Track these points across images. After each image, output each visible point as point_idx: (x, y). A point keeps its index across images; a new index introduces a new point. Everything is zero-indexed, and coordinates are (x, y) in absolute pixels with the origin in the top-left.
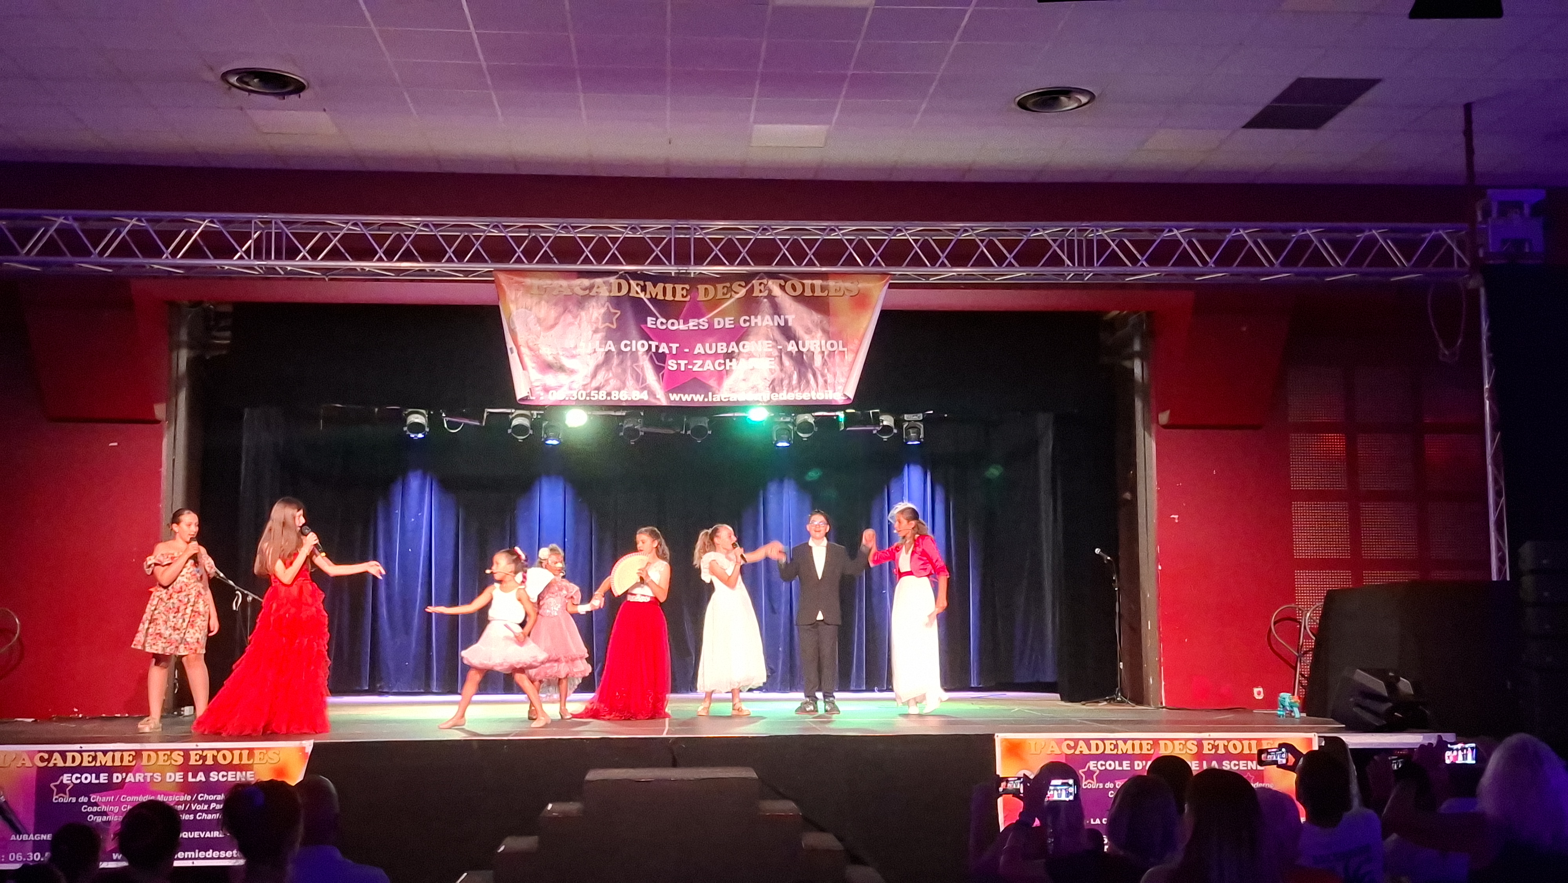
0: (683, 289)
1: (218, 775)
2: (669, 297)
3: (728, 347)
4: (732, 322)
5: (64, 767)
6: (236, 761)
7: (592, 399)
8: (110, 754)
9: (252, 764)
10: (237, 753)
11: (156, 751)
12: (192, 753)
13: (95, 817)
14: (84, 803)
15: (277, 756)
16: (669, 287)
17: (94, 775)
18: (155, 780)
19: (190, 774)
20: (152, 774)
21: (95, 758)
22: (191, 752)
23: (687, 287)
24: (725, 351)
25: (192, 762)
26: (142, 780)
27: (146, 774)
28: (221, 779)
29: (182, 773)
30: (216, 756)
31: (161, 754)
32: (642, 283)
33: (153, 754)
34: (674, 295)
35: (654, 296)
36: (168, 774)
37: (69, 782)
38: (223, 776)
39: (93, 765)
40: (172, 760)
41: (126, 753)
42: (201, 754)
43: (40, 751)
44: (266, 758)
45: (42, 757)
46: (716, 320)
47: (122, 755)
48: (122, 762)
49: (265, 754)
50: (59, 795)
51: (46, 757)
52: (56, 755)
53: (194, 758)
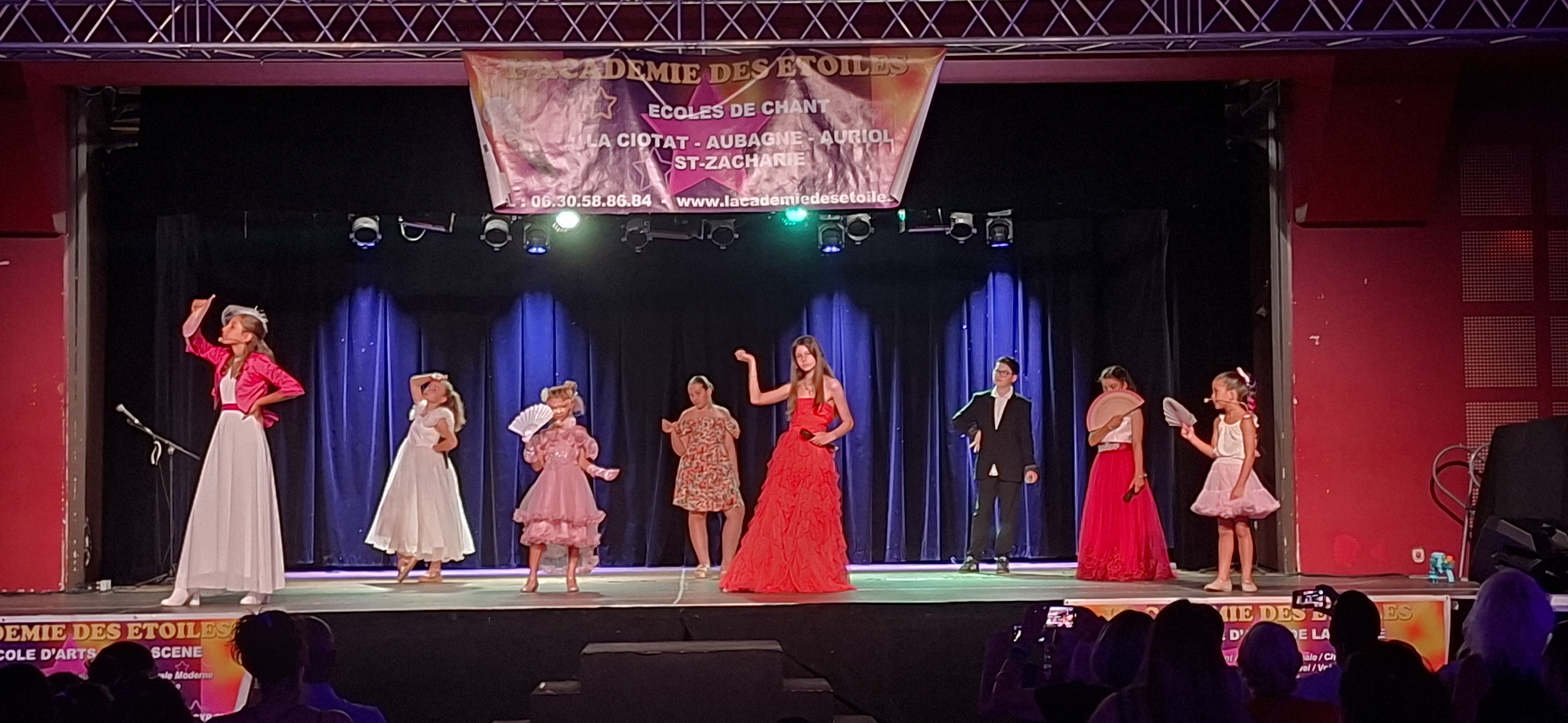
0: (692, 69)
2: (675, 80)
3: (748, 139)
4: (752, 109)
6: (181, 635)
7: (584, 205)
8: (37, 628)
9: (199, 638)
10: (181, 626)
11: (92, 623)
12: (131, 626)
16: (675, 67)
17: (19, 652)
21: (19, 632)
22: (128, 625)
23: (697, 66)
24: (744, 145)
26: (74, 657)
27: (79, 650)
30: (158, 629)
31: (95, 626)
32: (642, 62)
33: (86, 626)
34: (681, 76)
35: (657, 78)
38: (167, 652)
39: (17, 639)
40: (108, 634)
41: (55, 627)
42: (140, 627)
44: (215, 631)
46: (733, 106)
47: (50, 628)
48: (50, 636)
49: (213, 627)
53: (133, 631)
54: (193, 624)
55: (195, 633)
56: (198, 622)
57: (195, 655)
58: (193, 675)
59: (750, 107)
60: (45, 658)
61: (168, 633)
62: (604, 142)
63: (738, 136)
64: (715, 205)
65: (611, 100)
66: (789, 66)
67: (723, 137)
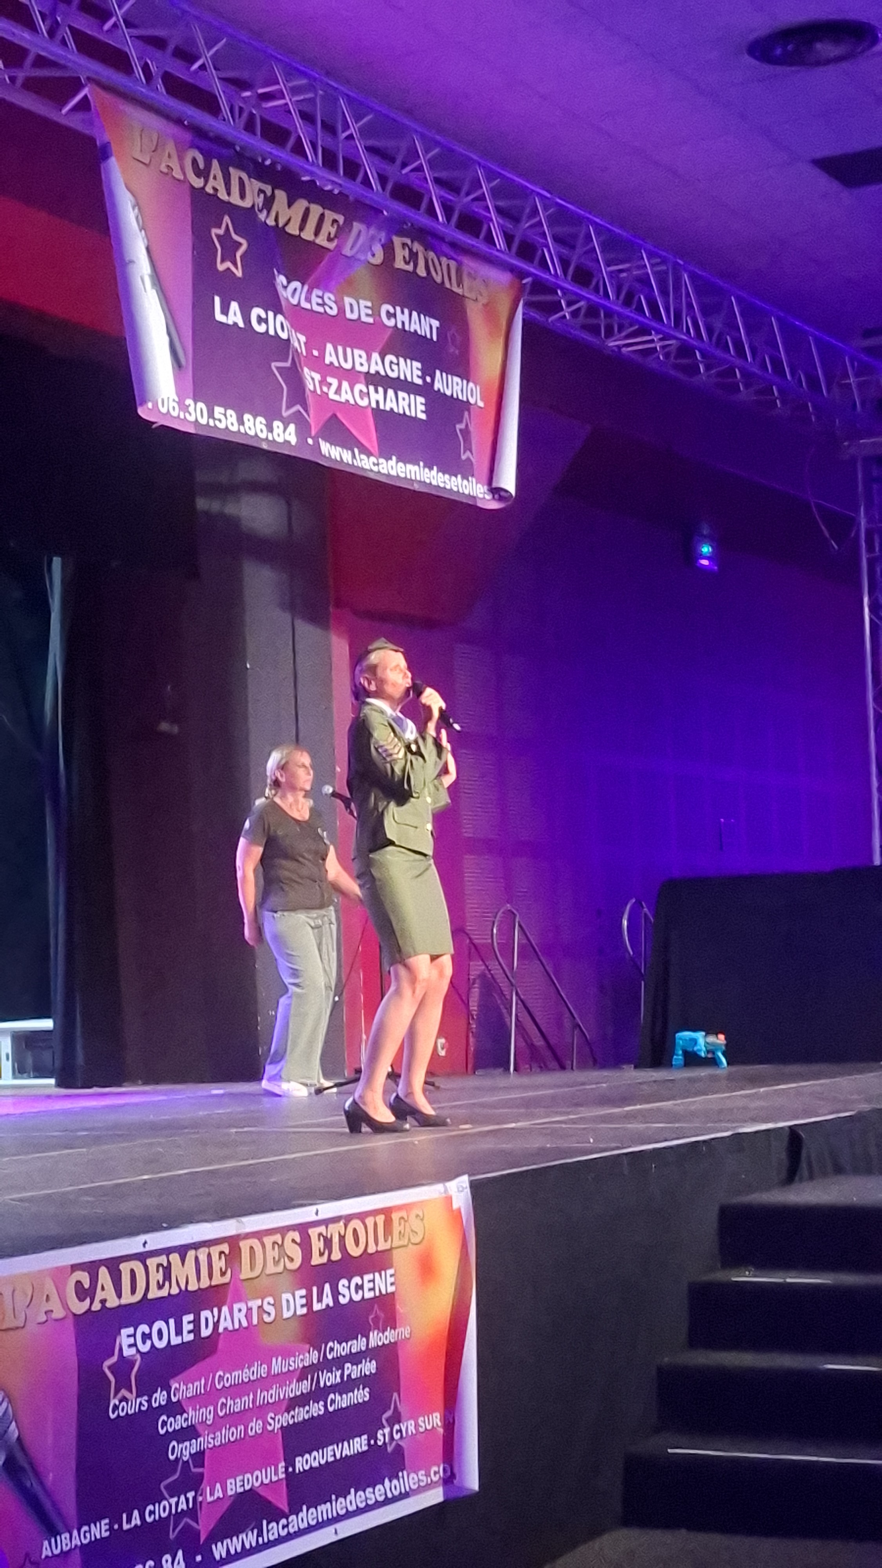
0: (334, 223)
1: (349, 1288)
2: (308, 235)
4: (370, 312)
5: (120, 1306)
6: (372, 1249)
7: (217, 423)
8: (191, 1254)
9: (391, 1249)
10: (370, 1221)
11: (259, 1235)
12: (313, 1232)
13: (180, 1446)
14: (161, 1409)
15: (420, 1222)
17: (172, 1322)
18: (267, 1319)
19: (315, 1289)
20: (259, 1302)
21: (167, 1271)
22: (311, 1231)
24: (364, 369)
25: (316, 1260)
26: (245, 1324)
27: (250, 1304)
28: (357, 1298)
29: (303, 1292)
30: (344, 1237)
31: (268, 1240)
32: (268, 189)
33: (255, 1242)
34: (318, 230)
36: (286, 1296)
37: (133, 1351)
38: (359, 1287)
39: (164, 1293)
40: (286, 1259)
41: (215, 1251)
42: (325, 1234)
43: (75, 1268)
44: (408, 1230)
45: (79, 1283)
46: (347, 300)
47: (209, 1256)
48: (211, 1276)
49: (406, 1221)
50: (120, 1396)
51: (87, 1286)
52: (104, 1274)
53: (317, 1245)
54: (383, 1217)
55: (386, 1241)
56: (387, 1212)
57: (391, 1289)
58: (389, 1336)
59: (366, 307)
60: (205, 1333)
61: (357, 1242)
62: (235, 316)
63: (357, 352)
64: (350, 462)
65: (240, 244)
66: (406, 253)
67: (340, 349)
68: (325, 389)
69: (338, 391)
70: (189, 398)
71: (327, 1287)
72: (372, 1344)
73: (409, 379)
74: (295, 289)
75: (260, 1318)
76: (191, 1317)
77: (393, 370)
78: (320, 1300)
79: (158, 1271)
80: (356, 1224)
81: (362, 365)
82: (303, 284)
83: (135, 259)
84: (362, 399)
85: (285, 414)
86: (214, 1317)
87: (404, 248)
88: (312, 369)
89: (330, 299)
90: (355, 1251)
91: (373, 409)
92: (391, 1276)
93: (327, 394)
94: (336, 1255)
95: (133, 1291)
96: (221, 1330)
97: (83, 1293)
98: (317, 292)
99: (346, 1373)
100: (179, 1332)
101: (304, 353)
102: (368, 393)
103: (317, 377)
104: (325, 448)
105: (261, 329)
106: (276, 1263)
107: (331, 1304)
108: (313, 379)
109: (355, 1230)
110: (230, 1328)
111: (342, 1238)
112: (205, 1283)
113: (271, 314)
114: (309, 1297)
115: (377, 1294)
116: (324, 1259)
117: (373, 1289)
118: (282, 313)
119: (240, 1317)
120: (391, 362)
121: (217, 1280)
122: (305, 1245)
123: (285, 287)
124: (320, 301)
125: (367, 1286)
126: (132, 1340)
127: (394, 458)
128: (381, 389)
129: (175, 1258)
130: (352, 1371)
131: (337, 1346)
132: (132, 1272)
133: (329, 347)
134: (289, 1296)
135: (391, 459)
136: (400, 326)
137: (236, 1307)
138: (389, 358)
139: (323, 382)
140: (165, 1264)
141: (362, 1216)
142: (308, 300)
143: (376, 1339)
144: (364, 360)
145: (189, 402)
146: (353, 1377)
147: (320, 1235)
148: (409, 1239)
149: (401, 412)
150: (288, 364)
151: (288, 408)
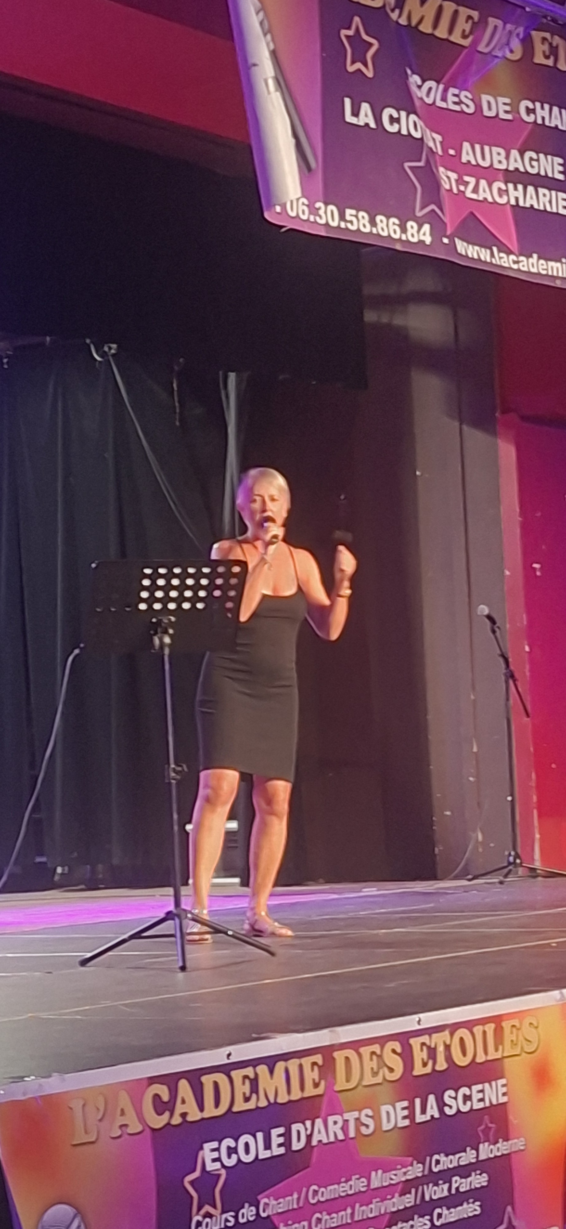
0: (469, 18)
1: (455, 1098)
2: (441, 32)
4: (508, 108)
5: (203, 1119)
6: (480, 1058)
8: (280, 1066)
9: (502, 1058)
10: (478, 1030)
11: (356, 1045)
12: (415, 1042)
15: (533, 1030)
17: (260, 1135)
18: (364, 1130)
19: (418, 1101)
20: (356, 1114)
21: (254, 1083)
22: (412, 1041)
23: (475, 14)
24: (503, 167)
25: (419, 1070)
26: (341, 1137)
27: (346, 1116)
28: (465, 1109)
29: (405, 1104)
30: (450, 1046)
31: (365, 1051)
33: (350, 1053)
34: (451, 28)
36: (384, 1109)
37: (218, 1165)
38: (467, 1098)
39: (251, 1105)
40: (386, 1070)
41: (306, 1062)
42: (428, 1043)
43: (152, 1080)
44: (521, 1038)
45: (157, 1097)
46: (485, 98)
47: (301, 1067)
48: (302, 1088)
49: (518, 1029)
50: (203, 1212)
51: (166, 1098)
52: (184, 1086)
53: (420, 1055)
54: (493, 1026)
55: (497, 1050)
56: (497, 1020)
57: (503, 1099)
58: (502, 1148)
59: (505, 104)
60: (296, 1146)
61: (464, 1053)
62: (366, 116)
63: (495, 149)
64: (488, 260)
65: (371, 45)
66: (546, 47)
67: (477, 147)
68: (462, 188)
69: (475, 190)
70: (319, 201)
71: (431, 1099)
72: (482, 1157)
73: (550, 175)
74: (430, 89)
75: (357, 1130)
76: (281, 1130)
77: (532, 167)
78: (424, 1111)
79: (244, 1083)
80: (463, 1032)
81: (500, 162)
82: (438, 82)
83: (258, 62)
84: (500, 196)
85: (419, 214)
86: (306, 1129)
87: (543, 43)
88: (447, 169)
89: (466, 97)
90: (461, 1061)
91: (512, 206)
92: (503, 1086)
93: (463, 192)
94: (441, 1065)
95: (217, 1104)
96: (314, 1143)
97: (160, 1106)
98: (452, 91)
99: (454, 1186)
100: (268, 1146)
101: (440, 152)
102: (507, 191)
103: (453, 176)
104: (461, 246)
105: (394, 129)
106: (375, 1074)
107: (437, 1115)
108: (448, 177)
109: (462, 1040)
110: (325, 1141)
111: (447, 1047)
112: (296, 1095)
113: (403, 114)
114: (411, 1108)
115: (488, 1104)
116: (428, 1069)
117: (482, 1100)
118: (415, 113)
119: (335, 1130)
120: (531, 159)
121: (310, 1091)
122: (407, 1056)
123: (420, 87)
124: (456, 99)
125: (476, 1096)
126: (215, 1155)
127: (535, 256)
128: (520, 187)
129: (262, 1070)
130: (462, 1184)
131: (442, 1158)
132: (216, 1085)
133: (466, 146)
134: (390, 1108)
135: (531, 256)
136: (539, 121)
137: (331, 1119)
138: (529, 154)
139: (460, 182)
140: (252, 1076)
141: (469, 1025)
142: (444, 99)
143: (486, 1151)
144: (502, 157)
145: (319, 205)
146: (462, 1190)
147: (423, 1044)
148: (522, 1048)
149: (542, 208)
150: (421, 164)
151: (422, 208)
